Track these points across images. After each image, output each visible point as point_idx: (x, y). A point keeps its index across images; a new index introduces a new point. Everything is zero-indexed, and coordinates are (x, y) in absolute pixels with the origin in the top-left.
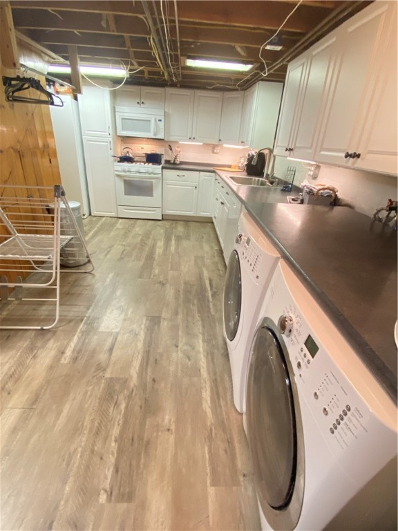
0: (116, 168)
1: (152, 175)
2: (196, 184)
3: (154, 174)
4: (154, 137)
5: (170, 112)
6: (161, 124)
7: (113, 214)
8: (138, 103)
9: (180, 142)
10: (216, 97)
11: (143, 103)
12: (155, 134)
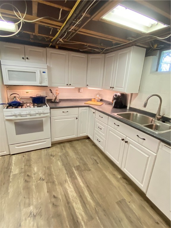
0: (5, 114)
1: (42, 115)
2: (77, 116)
3: (44, 114)
4: (41, 85)
5: (51, 66)
6: (46, 75)
7: (5, 153)
8: (23, 58)
9: (59, 87)
10: (83, 57)
11: (27, 58)
12: (41, 83)
